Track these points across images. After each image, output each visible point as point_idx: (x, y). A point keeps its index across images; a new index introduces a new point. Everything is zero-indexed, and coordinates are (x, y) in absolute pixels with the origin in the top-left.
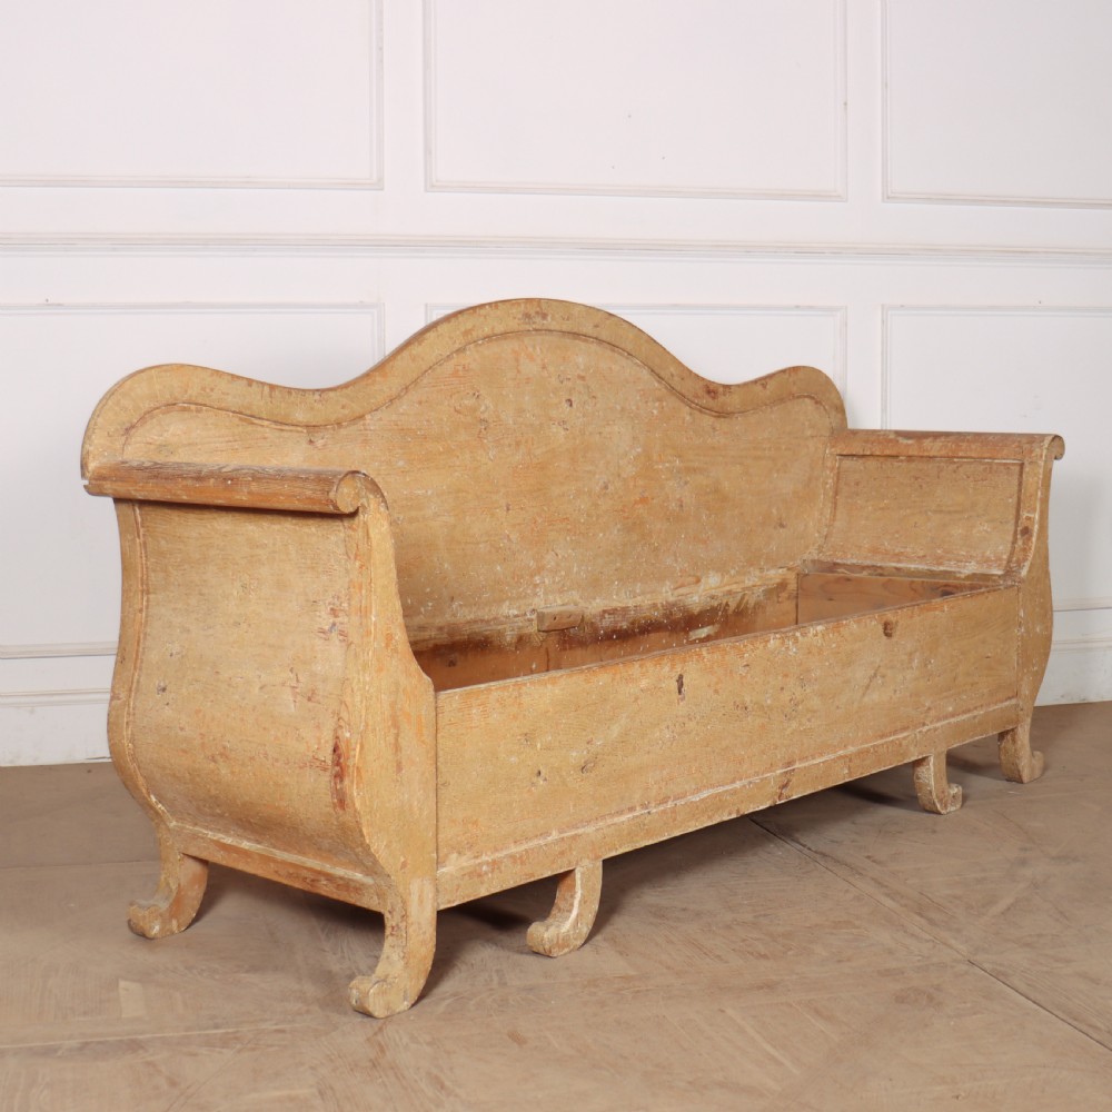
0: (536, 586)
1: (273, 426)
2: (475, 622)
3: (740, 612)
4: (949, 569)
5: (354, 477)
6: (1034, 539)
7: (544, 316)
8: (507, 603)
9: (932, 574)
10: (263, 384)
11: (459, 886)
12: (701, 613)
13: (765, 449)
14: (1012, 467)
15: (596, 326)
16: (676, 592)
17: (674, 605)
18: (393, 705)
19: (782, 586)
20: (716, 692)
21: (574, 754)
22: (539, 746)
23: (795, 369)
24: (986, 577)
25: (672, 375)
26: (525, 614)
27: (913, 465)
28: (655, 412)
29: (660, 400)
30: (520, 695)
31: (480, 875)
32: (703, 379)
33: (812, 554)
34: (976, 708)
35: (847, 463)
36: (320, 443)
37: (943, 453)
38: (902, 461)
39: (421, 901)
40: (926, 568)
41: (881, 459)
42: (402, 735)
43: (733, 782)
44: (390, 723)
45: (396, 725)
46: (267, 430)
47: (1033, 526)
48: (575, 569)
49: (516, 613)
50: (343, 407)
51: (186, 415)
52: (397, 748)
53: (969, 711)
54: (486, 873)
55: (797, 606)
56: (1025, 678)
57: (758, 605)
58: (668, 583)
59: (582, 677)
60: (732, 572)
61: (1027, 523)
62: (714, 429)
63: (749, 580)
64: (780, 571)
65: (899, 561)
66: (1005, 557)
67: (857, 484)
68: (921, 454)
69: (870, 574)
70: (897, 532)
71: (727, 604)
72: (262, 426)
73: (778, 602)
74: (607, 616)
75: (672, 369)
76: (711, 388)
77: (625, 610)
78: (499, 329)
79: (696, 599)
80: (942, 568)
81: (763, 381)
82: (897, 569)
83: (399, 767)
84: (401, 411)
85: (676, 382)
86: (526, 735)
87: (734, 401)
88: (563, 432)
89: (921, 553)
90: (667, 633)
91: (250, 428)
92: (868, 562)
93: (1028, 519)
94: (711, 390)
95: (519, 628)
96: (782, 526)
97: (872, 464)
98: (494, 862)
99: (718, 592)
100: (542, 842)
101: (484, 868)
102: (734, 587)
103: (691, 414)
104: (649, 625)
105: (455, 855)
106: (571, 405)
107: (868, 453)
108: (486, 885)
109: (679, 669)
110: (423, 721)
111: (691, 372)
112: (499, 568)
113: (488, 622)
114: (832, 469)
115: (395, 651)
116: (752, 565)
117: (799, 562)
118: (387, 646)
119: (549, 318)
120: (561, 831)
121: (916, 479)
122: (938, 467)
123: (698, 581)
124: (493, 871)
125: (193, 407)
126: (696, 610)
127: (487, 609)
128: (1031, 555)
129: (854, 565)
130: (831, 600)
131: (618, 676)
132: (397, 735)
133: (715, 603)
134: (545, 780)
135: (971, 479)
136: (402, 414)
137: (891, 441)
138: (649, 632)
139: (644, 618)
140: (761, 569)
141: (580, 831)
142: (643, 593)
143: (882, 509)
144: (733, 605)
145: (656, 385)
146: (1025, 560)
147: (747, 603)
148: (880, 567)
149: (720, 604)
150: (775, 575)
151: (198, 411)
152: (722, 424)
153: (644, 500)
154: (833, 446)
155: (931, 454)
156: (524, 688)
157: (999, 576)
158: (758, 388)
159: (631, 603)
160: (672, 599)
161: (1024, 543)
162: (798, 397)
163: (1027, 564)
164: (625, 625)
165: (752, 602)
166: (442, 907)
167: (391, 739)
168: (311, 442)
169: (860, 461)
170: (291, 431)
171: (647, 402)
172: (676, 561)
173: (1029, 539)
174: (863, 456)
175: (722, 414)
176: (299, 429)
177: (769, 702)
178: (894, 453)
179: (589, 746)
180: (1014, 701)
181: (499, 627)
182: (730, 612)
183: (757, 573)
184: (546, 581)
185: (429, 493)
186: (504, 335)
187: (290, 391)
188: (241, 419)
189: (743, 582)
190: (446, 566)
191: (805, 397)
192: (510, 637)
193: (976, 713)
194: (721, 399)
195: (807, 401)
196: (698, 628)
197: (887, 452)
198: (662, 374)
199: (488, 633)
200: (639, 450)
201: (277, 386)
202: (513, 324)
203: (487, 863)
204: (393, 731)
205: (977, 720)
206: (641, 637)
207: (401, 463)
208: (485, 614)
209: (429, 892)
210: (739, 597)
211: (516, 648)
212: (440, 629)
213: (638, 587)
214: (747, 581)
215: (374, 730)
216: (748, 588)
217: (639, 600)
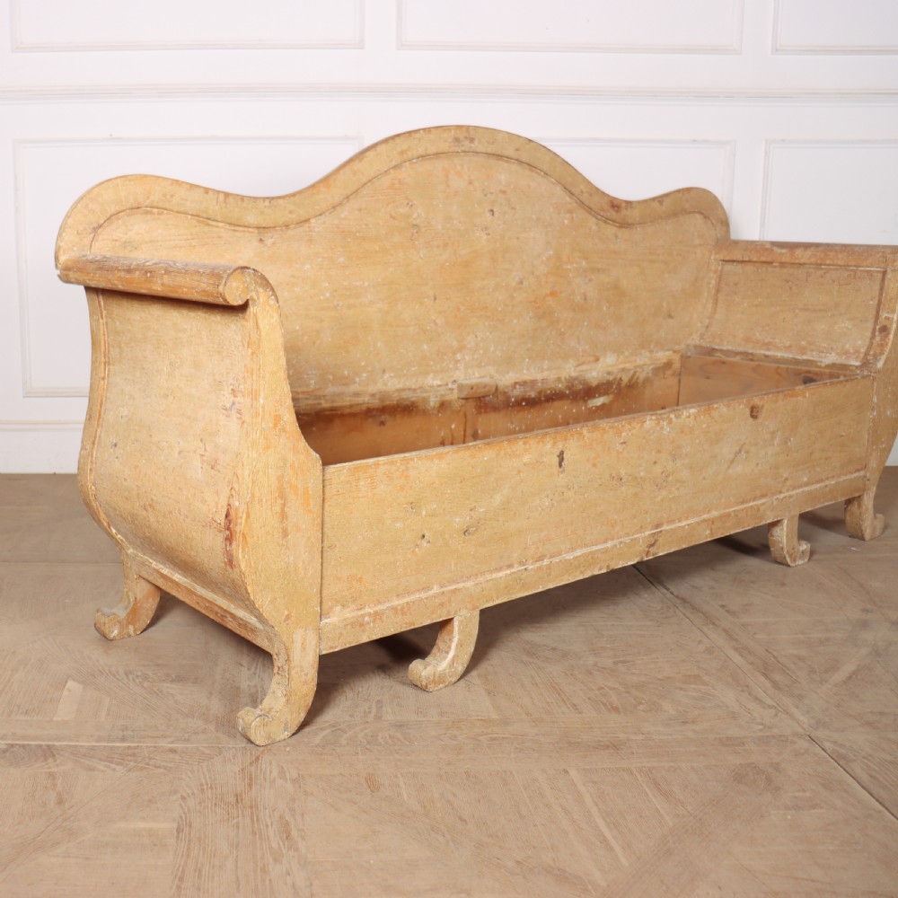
0: (457, 361)
1: (228, 227)
2: (404, 390)
3: (632, 385)
4: (812, 358)
5: (243, 273)
6: (891, 336)
7: (472, 140)
8: (432, 375)
9: (797, 362)
10: (218, 192)
11: (341, 634)
12: (598, 387)
13: (659, 254)
14: (875, 274)
15: (517, 150)
16: (579, 369)
17: (575, 379)
18: (280, 478)
19: (668, 365)
20: (594, 465)
21: (458, 520)
22: (424, 513)
23: (688, 190)
24: (844, 367)
25: (582, 192)
26: (447, 385)
27: (785, 270)
28: (566, 222)
29: (570, 212)
30: (407, 469)
31: (362, 625)
32: (608, 195)
33: (695, 340)
34: (827, 479)
35: (728, 267)
36: (269, 242)
37: (812, 260)
38: (775, 267)
39: (304, 648)
40: (791, 356)
41: (757, 264)
42: (289, 505)
43: (606, 541)
44: (277, 494)
45: (282, 496)
46: (223, 230)
47: (891, 324)
48: (492, 349)
49: (439, 383)
50: (291, 212)
51: (149, 217)
52: (283, 516)
53: (821, 481)
54: (368, 623)
55: (679, 381)
56: (874, 454)
57: (647, 380)
58: (572, 361)
59: (468, 453)
60: (627, 353)
61: (886, 323)
62: (616, 237)
63: (640, 360)
64: (667, 353)
65: (768, 349)
66: (863, 350)
67: (736, 284)
68: (793, 261)
69: (742, 359)
70: (768, 325)
71: (621, 379)
72: (217, 227)
73: (664, 378)
74: (518, 387)
75: (582, 187)
76: (615, 203)
77: (534, 382)
78: (432, 150)
79: (594, 374)
80: (805, 357)
81: (660, 199)
82: (767, 356)
83: (285, 534)
84: (343, 216)
85: (585, 198)
86: (412, 503)
87: (634, 215)
88: (485, 237)
89: (788, 344)
90: (569, 402)
91: (207, 229)
92: (741, 349)
93: (887, 318)
94: (615, 205)
95: (442, 396)
96: (670, 317)
97: (749, 268)
98: (376, 613)
99: (614, 370)
100: (423, 595)
101: (367, 619)
102: (628, 366)
103: (597, 225)
104: (554, 395)
105: (338, 608)
106: (493, 215)
107: (747, 259)
108: (367, 633)
109: (560, 446)
110: (310, 492)
111: (597, 189)
112: (425, 347)
113: (415, 390)
114: (716, 272)
115: (283, 430)
116: (643, 348)
117: (683, 346)
118: (275, 425)
119: (476, 142)
120: (442, 586)
121: (787, 281)
122: (807, 272)
123: (597, 360)
124: (374, 621)
125: (155, 210)
126: (594, 383)
127: (414, 380)
128: (887, 350)
129: (728, 351)
130: (708, 378)
131: (502, 452)
132: (284, 505)
133: (611, 378)
134: (429, 542)
135: (836, 283)
136: (343, 219)
137: (767, 249)
138: (553, 400)
139: (549, 389)
140: (651, 352)
141: (460, 586)
142: (550, 369)
143: (756, 306)
144: (625, 379)
145: (568, 199)
146: (882, 353)
147: (638, 378)
148: (752, 354)
149: (615, 379)
150: (662, 356)
151: (159, 214)
152: (624, 233)
153: (553, 294)
154: (716, 254)
155: (802, 261)
156: (411, 462)
157: (857, 367)
158: (656, 204)
159: (539, 377)
160: (574, 374)
161: (881, 340)
162: (690, 213)
163: (883, 358)
164: (533, 394)
165: (641, 380)
166: (324, 652)
167: (277, 508)
168: (261, 240)
169: (740, 266)
170: (244, 231)
171: (559, 214)
172: (579, 343)
173: (887, 336)
174: (743, 262)
175: (624, 225)
176: (251, 230)
177: (642, 474)
178: (769, 259)
179: (472, 513)
180: (862, 473)
181: (424, 395)
182: (623, 384)
183: (648, 354)
184: (467, 358)
185: (366, 284)
186: (437, 155)
187: (242, 198)
188: (199, 221)
189: (635, 361)
191: (695, 212)
192: (433, 402)
193: (827, 483)
194: (624, 212)
195: (697, 216)
196: (596, 397)
197: (763, 259)
198: (573, 190)
199: (414, 399)
200: (551, 253)
201: (231, 194)
202: (444, 147)
203: (370, 614)
204: (280, 501)
205: (828, 489)
206: (546, 404)
207: (341, 260)
208: (412, 383)
209: (311, 638)
210: (632, 372)
211: (439, 412)
212: (373, 395)
213: (546, 364)
214: (638, 361)
215: (260, 501)
216: (639, 366)
217: (546, 374)
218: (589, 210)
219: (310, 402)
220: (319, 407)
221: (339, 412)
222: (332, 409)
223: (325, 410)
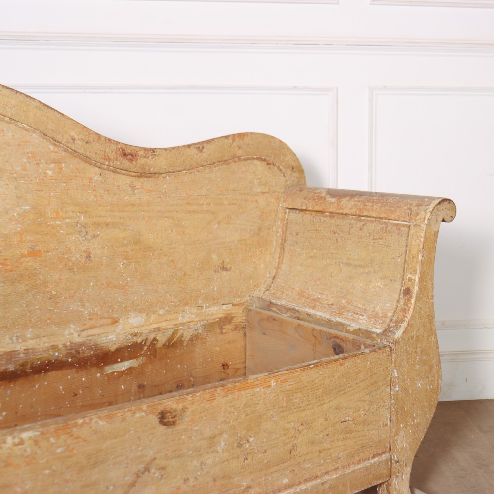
3: (172, 344)
4: (343, 321)
6: (413, 301)
9: (329, 323)
13: (201, 204)
14: (402, 228)
16: (85, 333)
17: (81, 345)
19: (227, 319)
23: (241, 136)
24: (368, 334)
25: (73, 139)
27: (333, 221)
28: (50, 173)
29: (56, 162)
32: (117, 143)
34: (327, 473)
35: (293, 216)
37: (353, 211)
38: (326, 217)
40: (327, 317)
41: (313, 213)
47: (413, 287)
53: (317, 477)
55: (245, 335)
57: (194, 338)
58: (72, 326)
60: (161, 312)
61: (409, 284)
62: (133, 188)
63: (183, 317)
64: (224, 307)
65: (314, 308)
66: (390, 314)
67: (297, 234)
68: (338, 211)
69: (291, 317)
70: (319, 279)
71: (155, 339)
73: (222, 333)
75: (73, 134)
76: (128, 151)
77: (11, 353)
80: (339, 319)
81: (200, 146)
82: (309, 315)
85: (79, 146)
87: (160, 163)
89: (331, 301)
90: (74, 370)
92: (291, 305)
93: (410, 280)
94: (128, 153)
96: (224, 269)
97: (307, 217)
99: (144, 330)
102: (164, 325)
104: (47, 365)
107: (304, 208)
111: (99, 136)
114: (282, 220)
116: (187, 304)
117: (247, 298)
121: (335, 233)
122: (350, 224)
123: (115, 322)
126: (113, 348)
128: (409, 316)
129: (282, 306)
130: (264, 334)
133: (139, 340)
135: (372, 236)
137: (321, 198)
138: (46, 371)
139: (38, 359)
140: (199, 307)
142: (37, 337)
143: (311, 257)
144: (162, 339)
145: (52, 147)
146: (403, 320)
147: (182, 336)
148: (298, 311)
149: (146, 340)
150: (216, 311)
152: (148, 183)
153: (33, 253)
154: (284, 201)
155: (345, 212)
157: (378, 335)
158: (193, 151)
159: (20, 347)
160: (77, 340)
161: (404, 304)
162: (245, 159)
163: (404, 325)
164: (11, 367)
165: (187, 335)
169: (301, 214)
171: (37, 164)
172: (83, 306)
173: (409, 300)
174: (302, 210)
175: (143, 174)
178: (321, 209)
180: (385, 457)
182: (159, 345)
183: (194, 310)
189: (177, 319)
191: (253, 159)
193: (326, 478)
194: (141, 161)
196: (117, 362)
197: (317, 208)
198: (59, 138)
200: (26, 208)
205: (327, 486)
206: (36, 376)
210: (171, 332)
213: (29, 332)
214: (180, 318)
216: (183, 324)
217: (31, 344)
218: (88, 160)
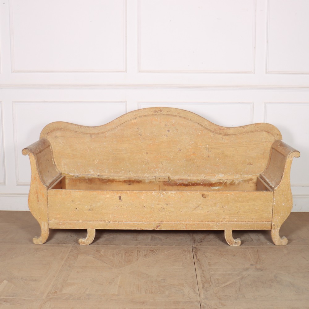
0: (156, 171)
1: (82, 134)
2: (136, 177)
3: (232, 184)
6: (282, 179)
7: (161, 111)
8: (147, 174)
10: (79, 125)
12: (215, 183)
13: (244, 144)
16: (206, 177)
18: (36, 190)
19: (251, 180)
20: (133, 201)
21: (87, 207)
22: (76, 203)
23: (259, 124)
25: (206, 125)
26: (152, 177)
28: (199, 134)
29: (201, 131)
31: (59, 224)
35: (273, 150)
36: (93, 137)
39: (44, 226)
45: (37, 193)
47: (283, 176)
48: (169, 168)
49: (149, 176)
50: (99, 130)
52: (38, 197)
54: (61, 224)
55: (257, 185)
57: (239, 183)
58: (203, 175)
60: (229, 174)
62: (223, 138)
63: (236, 177)
64: (250, 176)
71: (226, 182)
72: (79, 133)
73: (248, 184)
74: (180, 180)
75: (206, 123)
76: (222, 128)
77: (187, 180)
78: (146, 114)
79: (214, 180)
81: (244, 127)
83: (38, 201)
84: (116, 131)
85: (208, 127)
87: (231, 132)
88: (166, 137)
90: (202, 186)
91: (76, 134)
95: (150, 180)
96: (250, 164)
99: (223, 179)
100: (77, 222)
102: (229, 178)
103: (213, 134)
105: (54, 219)
106: (169, 131)
109: (119, 195)
110: (44, 194)
111: (213, 124)
112: (144, 166)
113: (141, 177)
115: (37, 180)
116: (237, 173)
117: (258, 174)
119: (163, 112)
120: (83, 221)
123: (215, 175)
124: (63, 225)
126: (214, 182)
132: (38, 195)
133: (222, 182)
134: (78, 210)
137: (278, 145)
138: (195, 185)
139: (193, 182)
140: (241, 175)
141: (88, 222)
142: (193, 176)
144: (229, 182)
145: (200, 127)
147: (235, 182)
149: (224, 182)
150: (247, 177)
153: (194, 154)
155: (279, 151)
158: (242, 128)
159: (189, 178)
160: (204, 179)
162: (260, 131)
163: (278, 186)
164: (186, 183)
165: (237, 182)
166: (50, 228)
167: (36, 196)
168: (91, 137)
170: (86, 134)
171: (196, 131)
172: (206, 169)
177: (153, 206)
179: (91, 206)
180: (270, 223)
181: (144, 179)
182: (228, 184)
183: (239, 175)
184: (159, 170)
185: (123, 148)
186: (149, 115)
190: (128, 164)
192: (147, 181)
193: (248, 223)
194: (226, 131)
195: (264, 132)
196: (215, 186)
197: (276, 149)
198: (202, 124)
199: (140, 179)
200: (193, 142)
202: (151, 113)
204: (36, 194)
205: (248, 225)
206: (192, 186)
207: (115, 142)
208: (140, 175)
209: (46, 225)
210: (231, 181)
211: (149, 184)
212: (126, 177)
213: (192, 174)
214: (235, 177)
215: (32, 194)
216: (236, 179)
217: (192, 178)
218: (210, 130)
219: (106, 177)
220: (109, 178)
221: (115, 180)
222: (113, 179)
223: (111, 179)
